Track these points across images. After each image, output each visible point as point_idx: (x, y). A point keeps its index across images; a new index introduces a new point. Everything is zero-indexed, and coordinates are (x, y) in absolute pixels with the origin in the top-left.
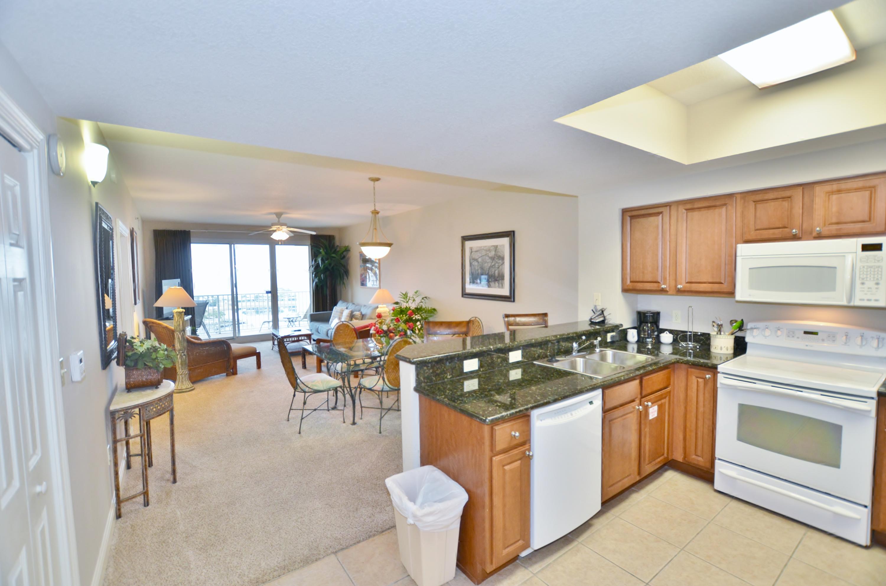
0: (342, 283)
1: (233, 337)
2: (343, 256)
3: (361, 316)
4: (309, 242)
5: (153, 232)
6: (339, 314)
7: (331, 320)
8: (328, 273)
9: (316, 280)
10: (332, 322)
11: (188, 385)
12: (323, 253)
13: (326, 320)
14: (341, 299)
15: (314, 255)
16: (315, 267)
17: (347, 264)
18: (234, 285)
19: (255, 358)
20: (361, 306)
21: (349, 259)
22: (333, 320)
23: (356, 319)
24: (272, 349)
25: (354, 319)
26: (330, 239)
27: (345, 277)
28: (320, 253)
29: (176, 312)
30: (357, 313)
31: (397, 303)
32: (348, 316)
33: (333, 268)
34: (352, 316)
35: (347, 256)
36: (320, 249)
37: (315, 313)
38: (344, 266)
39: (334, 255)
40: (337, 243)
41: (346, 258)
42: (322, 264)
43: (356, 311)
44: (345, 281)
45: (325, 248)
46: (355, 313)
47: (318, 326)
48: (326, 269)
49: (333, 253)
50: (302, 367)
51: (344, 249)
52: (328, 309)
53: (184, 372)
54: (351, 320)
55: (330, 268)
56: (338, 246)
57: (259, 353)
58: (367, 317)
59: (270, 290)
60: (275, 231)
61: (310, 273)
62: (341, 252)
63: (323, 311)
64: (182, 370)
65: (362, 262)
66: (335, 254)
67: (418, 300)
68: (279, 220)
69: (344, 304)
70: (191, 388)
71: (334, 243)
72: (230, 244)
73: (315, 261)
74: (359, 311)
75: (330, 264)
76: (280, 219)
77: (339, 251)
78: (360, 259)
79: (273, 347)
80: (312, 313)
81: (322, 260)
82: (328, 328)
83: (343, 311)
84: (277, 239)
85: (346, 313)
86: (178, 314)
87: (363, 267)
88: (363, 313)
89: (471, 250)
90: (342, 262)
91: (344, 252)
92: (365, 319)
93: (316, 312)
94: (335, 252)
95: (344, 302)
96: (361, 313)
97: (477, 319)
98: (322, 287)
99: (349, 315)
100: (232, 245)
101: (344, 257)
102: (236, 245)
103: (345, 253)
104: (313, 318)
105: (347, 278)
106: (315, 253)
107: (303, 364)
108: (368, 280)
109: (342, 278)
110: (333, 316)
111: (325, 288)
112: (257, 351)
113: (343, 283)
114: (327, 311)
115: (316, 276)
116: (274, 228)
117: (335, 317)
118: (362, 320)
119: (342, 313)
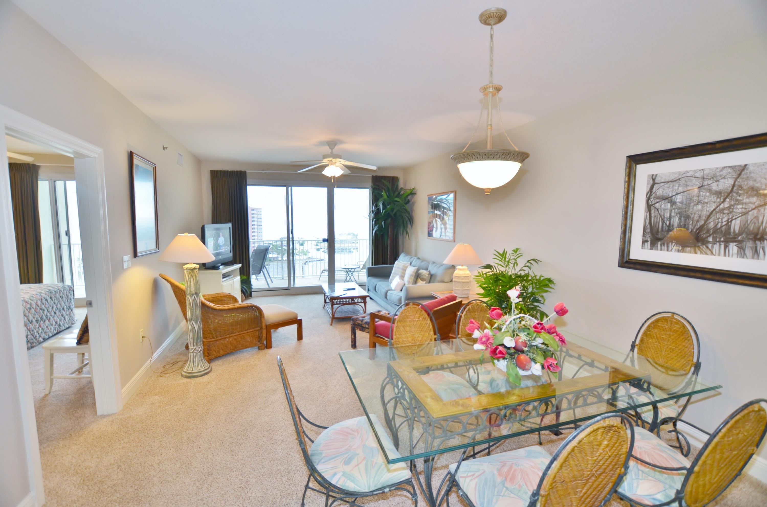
0: (405, 232)
1: (288, 287)
2: (407, 200)
3: (430, 276)
4: (370, 184)
5: (210, 172)
6: (401, 270)
7: (391, 277)
8: (389, 220)
9: (376, 228)
10: (393, 279)
11: (201, 367)
12: (385, 196)
13: (386, 275)
14: (403, 252)
15: (375, 199)
16: (376, 213)
17: (412, 210)
18: (290, 231)
19: (295, 326)
20: (429, 263)
21: (413, 204)
22: (394, 277)
23: (423, 280)
24: (324, 308)
25: (419, 280)
26: (394, 180)
27: (409, 226)
28: (382, 196)
29: (186, 269)
30: (424, 272)
31: (488, 267)
32: (411, 275)
33: (395, 214)
34: (417, 277)
35: (413, 200)
36: (382, 192)
37: (373, 266)
38: (409, 213)
39: (397, 199)
40: (401, 184)
41: (411, 203)
42: (383, 209)
43: (423, 269)
44: (408, 230)
45: (388, 191)
46: (421, 271)
47: (375, 283)
48: (388, 215)
49: (396, 197)
50: (351, 346)
51: (409, 192)
52: (388, 262)
53: (197, 349)
54: (415, 282)
55: (392, 214)
56: (402, 188)
57: (301, 320)
58: (438, 278)
59: (326, 238)
60: (326, 166)
61: (370, 219)
62: (405, 196)
63: (383, 263)
64: (194, 346)
65: (431, 207)
66: (399, 198)
67: (522, 262)
68: (332, 151)
69: (407, 257)
70: (204, 370)
71: (398, 185)
72: (287, 186)
73: (376, 206)
74: (427, 269)
75: (392, 210)
76: (334, 150)
77: (402, 195)
78: (429, 203)
79: (324, 306)
80: (371, 266)
81: (384, 204)
82: (386, 289)
83: (407, 267)
84: (330, 176)
85: (410, 270)
86: (189, 271)
87: (431, 214)
88: (432, 272)
89: (654, 180)
90: (407, 207)
91: (409, 195)
92: (433, 282)
93: (375, 265)
94: (399, 196)
95: (407, 255)
96: (430, 272)
97: (676, 316)
98: (383, 236)
99: (414, 274)
100: (290, 188)
101: (408, 202)
102: (293, 188)
103: (409, 197)
104: (371, 273)
105: (412, 225)
106: (376, 197)
107: (352, 342)
108: (434, 229)
109: (405, 227)
110: (394, 273)
111: (386, 238)
112: (299, 318)
113: (407, 232)
114: (387, 264)
115: (376, 224)
116: (326, 161)
117: (397, 275)
118: (429, 282)
119: (404, 270)
